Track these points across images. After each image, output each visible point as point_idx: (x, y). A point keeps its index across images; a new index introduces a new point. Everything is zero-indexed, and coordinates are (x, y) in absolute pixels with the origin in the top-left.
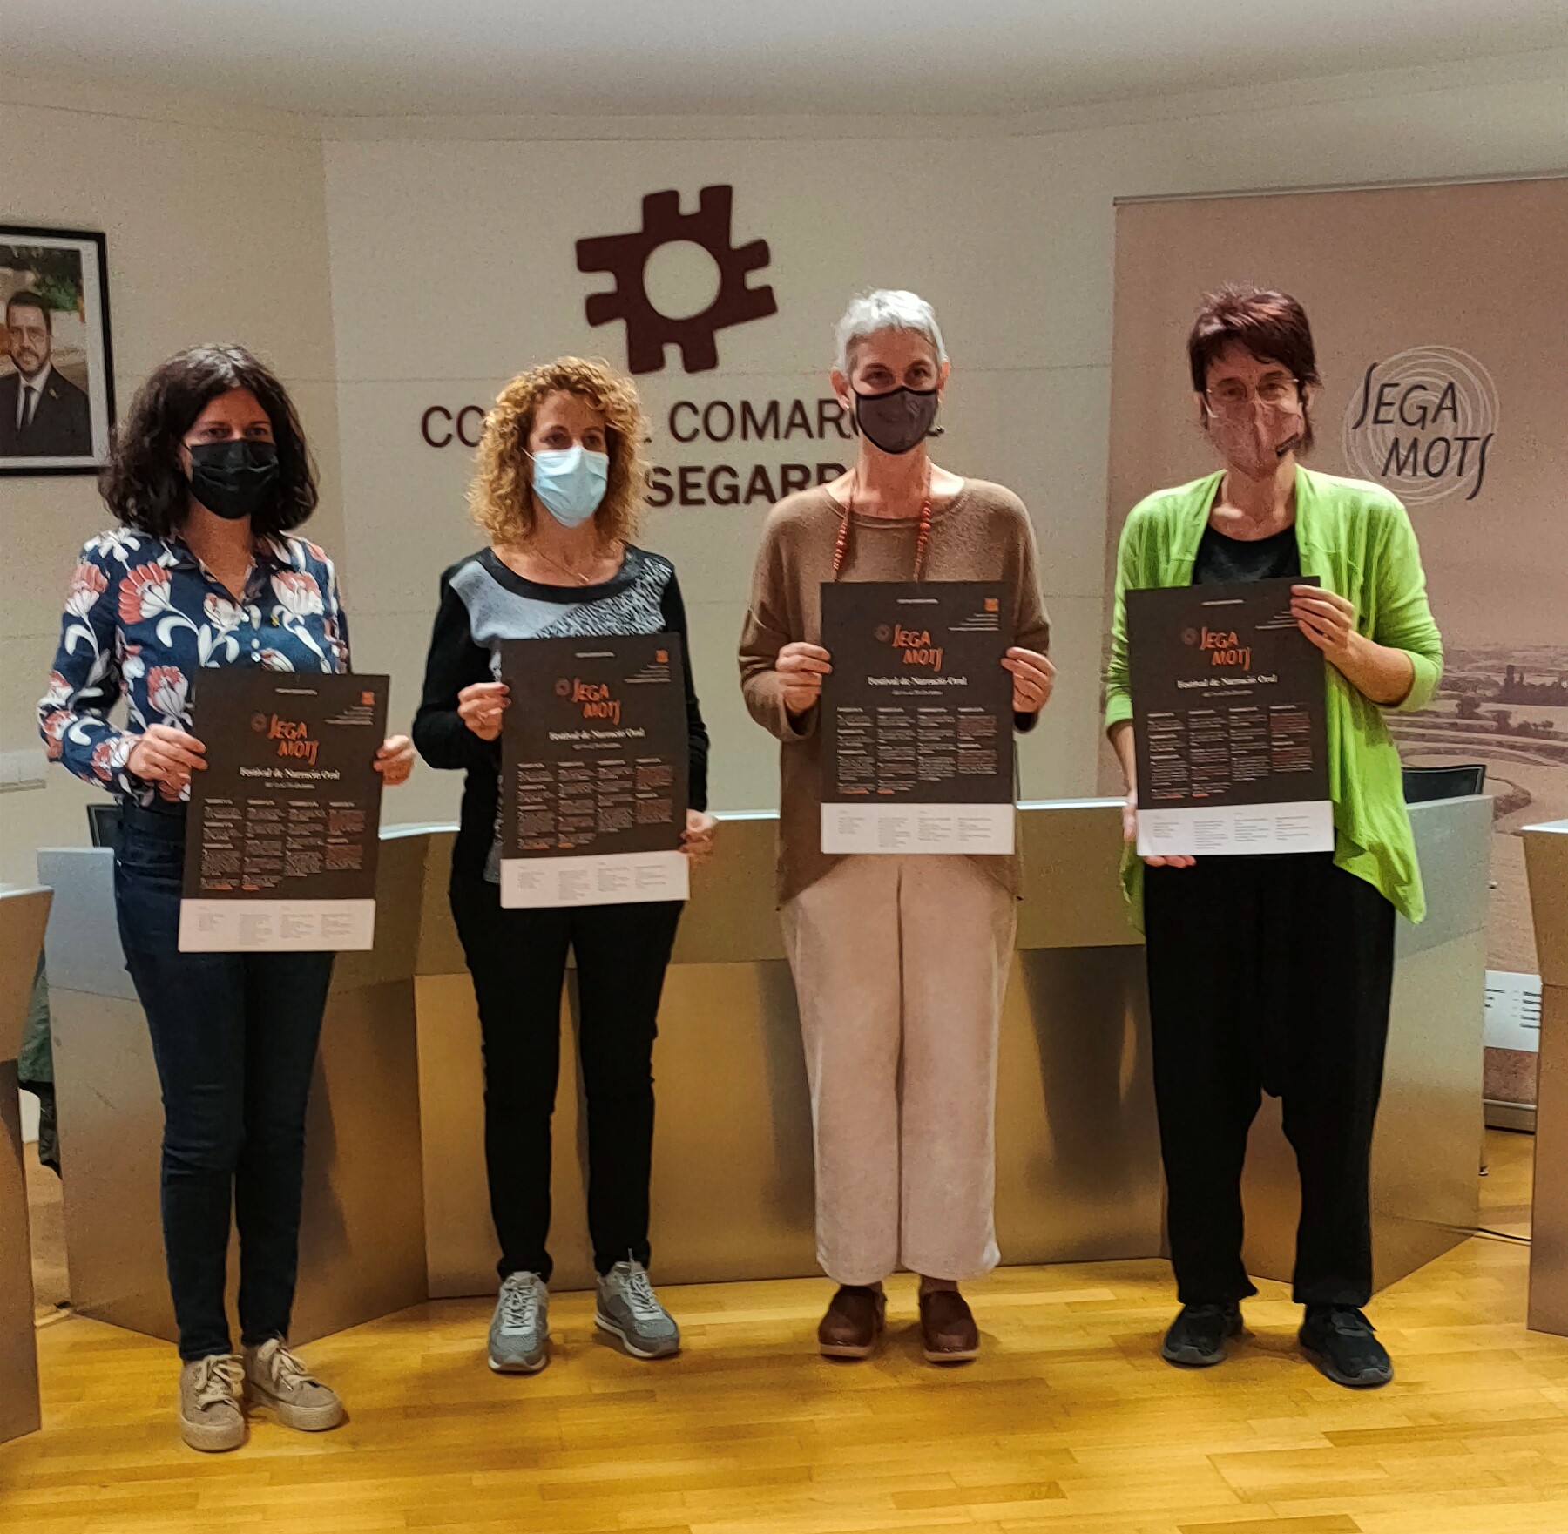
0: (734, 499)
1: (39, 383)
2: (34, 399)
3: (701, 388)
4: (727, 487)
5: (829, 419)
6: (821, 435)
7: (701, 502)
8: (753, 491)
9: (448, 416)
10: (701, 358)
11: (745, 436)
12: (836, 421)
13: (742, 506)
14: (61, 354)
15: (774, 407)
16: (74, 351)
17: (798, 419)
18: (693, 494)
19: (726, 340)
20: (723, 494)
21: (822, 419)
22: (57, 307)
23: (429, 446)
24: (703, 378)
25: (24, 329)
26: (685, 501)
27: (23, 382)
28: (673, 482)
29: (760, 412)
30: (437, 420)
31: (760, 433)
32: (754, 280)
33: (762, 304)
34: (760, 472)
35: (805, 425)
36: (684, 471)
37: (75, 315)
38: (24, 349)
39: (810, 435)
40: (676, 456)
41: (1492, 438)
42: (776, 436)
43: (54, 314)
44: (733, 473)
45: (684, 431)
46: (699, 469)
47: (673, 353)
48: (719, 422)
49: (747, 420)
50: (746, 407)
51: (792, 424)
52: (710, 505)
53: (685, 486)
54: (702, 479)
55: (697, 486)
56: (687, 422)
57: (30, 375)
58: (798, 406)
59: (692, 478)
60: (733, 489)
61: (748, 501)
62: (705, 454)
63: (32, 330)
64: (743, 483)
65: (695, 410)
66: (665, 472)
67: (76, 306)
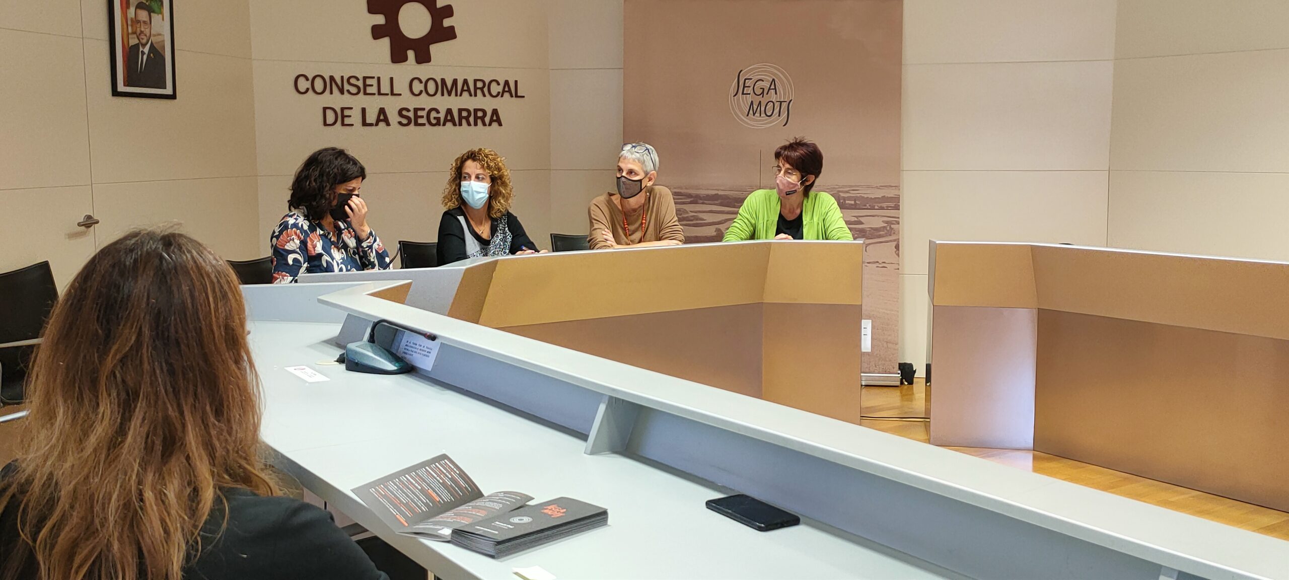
0: (438, 124)
1: (146, 50)
2: (145, 57)
3: (423, 71)
4: (435, 118)
5: (479, 88)
6: (476, 95)
7: (424, 125)
8: (446, 121)
9: (307, 79)
10: (423, 58)
11: (443, 95)
12: (482, 89)
13: (441, 127)
14: (154, 35)
15: (455, 82)
16: (160, 35)
17: (465, 88)
18: (420, 121)
19: (434, 49)
20: (434, 122)
21: (476, 88)
22: (154, 12)
23: (297, 93)
24: (424, 66)
25: (142, 22)
26: (416, 124)
27: (141, 49)
28: (411, 115)
29: (449, 84)
30: (301, 81)
31: (449, 94)
32: (447, 23)
33: (450, 34)
34: (449, 111)
35: (469, 90)
36: (416, 110)
37: (160, 16)
38: (142, 32)
39: (471, 95)
40: (412, 103)
41: (792, 101)
42: (456, 95)
43: (152, 14)
44: (438, 112)
45: (416, 91)
46: (424, 109)
47: (411, 54)
48: (431, 87)
49: (445, 88)
50: (443, 81)
51: (463, 90)
52: (427, 126)
53: (417, 117)
54: (424, 113)
55: (422, 117)
56: (417, 87)
57: (144, 45)
58: (465, 82)
59: (420, 113)
60: (438, 119)
61: (444, 125)
62: (425, 102)
63: (145, 22)
64: (442, 116)
65: (421, 82)
66: (408, 110)
67: (161, 12)
